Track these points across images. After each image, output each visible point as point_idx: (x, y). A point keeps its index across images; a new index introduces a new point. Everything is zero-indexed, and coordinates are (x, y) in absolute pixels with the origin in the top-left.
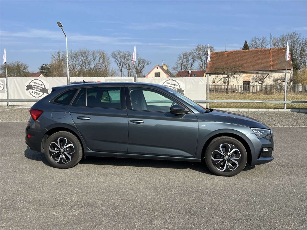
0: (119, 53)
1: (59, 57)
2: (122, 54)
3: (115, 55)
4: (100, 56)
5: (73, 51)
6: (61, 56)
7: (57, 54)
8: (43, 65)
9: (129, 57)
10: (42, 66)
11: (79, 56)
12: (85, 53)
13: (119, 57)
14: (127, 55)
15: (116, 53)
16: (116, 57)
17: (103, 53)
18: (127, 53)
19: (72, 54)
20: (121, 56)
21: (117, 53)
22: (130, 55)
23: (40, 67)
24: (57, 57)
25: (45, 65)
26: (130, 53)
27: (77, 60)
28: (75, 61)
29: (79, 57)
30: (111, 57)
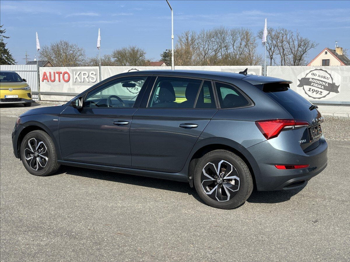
0: (270, 31)
1: (187, 40)
2: (273, 33)
4: (242, 36)
5: (205, 31)
6: (190, 38)
7: (184, 35)
8: (167, 50)
9: (284, 37)
10: (166, 53)
11: (214, 37)
12: (222, 33)
14: (281, 35)
17: (246, 32)
18: (281, 31)
19: (204, 35)
20: (273, 36)
22: (286, 34)
23: (162, 53)
24: (184, 40)
25: (168, 51)
26: (286, 31)
27: (211, 43)
28: (208, 45)
29: (213, 39)
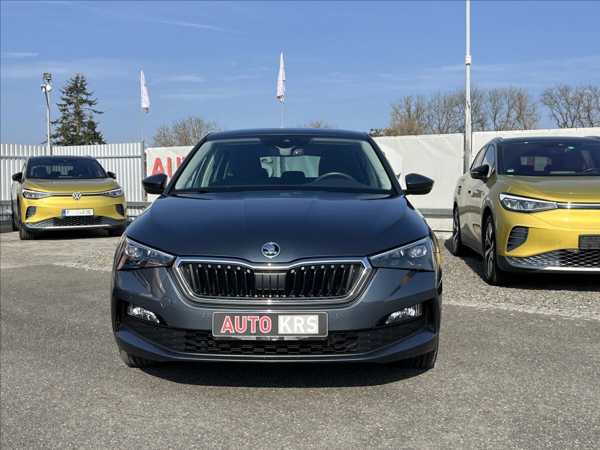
0: (565, 90)
1: (409, 111)
2: (571, 95)
3: (552, 98)
4: (512, 102)
5: (442, 95)
6: (413, 109)
7: (403, 103)
8: (372, 130)
9: (593, 101)
11: (457, 105)
13: (563, 104)
14: (585, 97)
15: (556, 92)
16: (556, 102)
17: (519, 94)
18: (587, 91)
19: (439, 101)
20: (570, 100)
21: (559, 93)
22: (596, 96)
25: (375, 132)
26: (596, 89)
27: (452, 116)
28: (447, 119)
30: (539, 104)
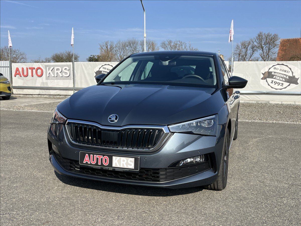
0: (170, 42)
1: (107, 48)
2: (172, 44)
3: (165, 45)
4: (149, 46)
5: (121, 42)
6: (109, 47)
7: (105, 44)
8: (91, 55)
9: (180, 47)
10: (91, 57)
11: (127, 46)
12: (134, 43)
13: (169, 48)
14: (177, 45)
15: (167, 43)
16: (166, 47)
17: (152, 43)
18: (178, 43)
19: (120, 44)
20: (172, 46)
21: (168, 43)
22: (182, 45)
23: (88, 58)
24: (104, 48)
25: (93, 56)
26: (181, 42)
27: (125, 51)
28: (123, 52)
29: (127, 48)
30: (160, 48)
